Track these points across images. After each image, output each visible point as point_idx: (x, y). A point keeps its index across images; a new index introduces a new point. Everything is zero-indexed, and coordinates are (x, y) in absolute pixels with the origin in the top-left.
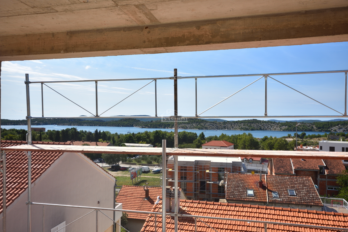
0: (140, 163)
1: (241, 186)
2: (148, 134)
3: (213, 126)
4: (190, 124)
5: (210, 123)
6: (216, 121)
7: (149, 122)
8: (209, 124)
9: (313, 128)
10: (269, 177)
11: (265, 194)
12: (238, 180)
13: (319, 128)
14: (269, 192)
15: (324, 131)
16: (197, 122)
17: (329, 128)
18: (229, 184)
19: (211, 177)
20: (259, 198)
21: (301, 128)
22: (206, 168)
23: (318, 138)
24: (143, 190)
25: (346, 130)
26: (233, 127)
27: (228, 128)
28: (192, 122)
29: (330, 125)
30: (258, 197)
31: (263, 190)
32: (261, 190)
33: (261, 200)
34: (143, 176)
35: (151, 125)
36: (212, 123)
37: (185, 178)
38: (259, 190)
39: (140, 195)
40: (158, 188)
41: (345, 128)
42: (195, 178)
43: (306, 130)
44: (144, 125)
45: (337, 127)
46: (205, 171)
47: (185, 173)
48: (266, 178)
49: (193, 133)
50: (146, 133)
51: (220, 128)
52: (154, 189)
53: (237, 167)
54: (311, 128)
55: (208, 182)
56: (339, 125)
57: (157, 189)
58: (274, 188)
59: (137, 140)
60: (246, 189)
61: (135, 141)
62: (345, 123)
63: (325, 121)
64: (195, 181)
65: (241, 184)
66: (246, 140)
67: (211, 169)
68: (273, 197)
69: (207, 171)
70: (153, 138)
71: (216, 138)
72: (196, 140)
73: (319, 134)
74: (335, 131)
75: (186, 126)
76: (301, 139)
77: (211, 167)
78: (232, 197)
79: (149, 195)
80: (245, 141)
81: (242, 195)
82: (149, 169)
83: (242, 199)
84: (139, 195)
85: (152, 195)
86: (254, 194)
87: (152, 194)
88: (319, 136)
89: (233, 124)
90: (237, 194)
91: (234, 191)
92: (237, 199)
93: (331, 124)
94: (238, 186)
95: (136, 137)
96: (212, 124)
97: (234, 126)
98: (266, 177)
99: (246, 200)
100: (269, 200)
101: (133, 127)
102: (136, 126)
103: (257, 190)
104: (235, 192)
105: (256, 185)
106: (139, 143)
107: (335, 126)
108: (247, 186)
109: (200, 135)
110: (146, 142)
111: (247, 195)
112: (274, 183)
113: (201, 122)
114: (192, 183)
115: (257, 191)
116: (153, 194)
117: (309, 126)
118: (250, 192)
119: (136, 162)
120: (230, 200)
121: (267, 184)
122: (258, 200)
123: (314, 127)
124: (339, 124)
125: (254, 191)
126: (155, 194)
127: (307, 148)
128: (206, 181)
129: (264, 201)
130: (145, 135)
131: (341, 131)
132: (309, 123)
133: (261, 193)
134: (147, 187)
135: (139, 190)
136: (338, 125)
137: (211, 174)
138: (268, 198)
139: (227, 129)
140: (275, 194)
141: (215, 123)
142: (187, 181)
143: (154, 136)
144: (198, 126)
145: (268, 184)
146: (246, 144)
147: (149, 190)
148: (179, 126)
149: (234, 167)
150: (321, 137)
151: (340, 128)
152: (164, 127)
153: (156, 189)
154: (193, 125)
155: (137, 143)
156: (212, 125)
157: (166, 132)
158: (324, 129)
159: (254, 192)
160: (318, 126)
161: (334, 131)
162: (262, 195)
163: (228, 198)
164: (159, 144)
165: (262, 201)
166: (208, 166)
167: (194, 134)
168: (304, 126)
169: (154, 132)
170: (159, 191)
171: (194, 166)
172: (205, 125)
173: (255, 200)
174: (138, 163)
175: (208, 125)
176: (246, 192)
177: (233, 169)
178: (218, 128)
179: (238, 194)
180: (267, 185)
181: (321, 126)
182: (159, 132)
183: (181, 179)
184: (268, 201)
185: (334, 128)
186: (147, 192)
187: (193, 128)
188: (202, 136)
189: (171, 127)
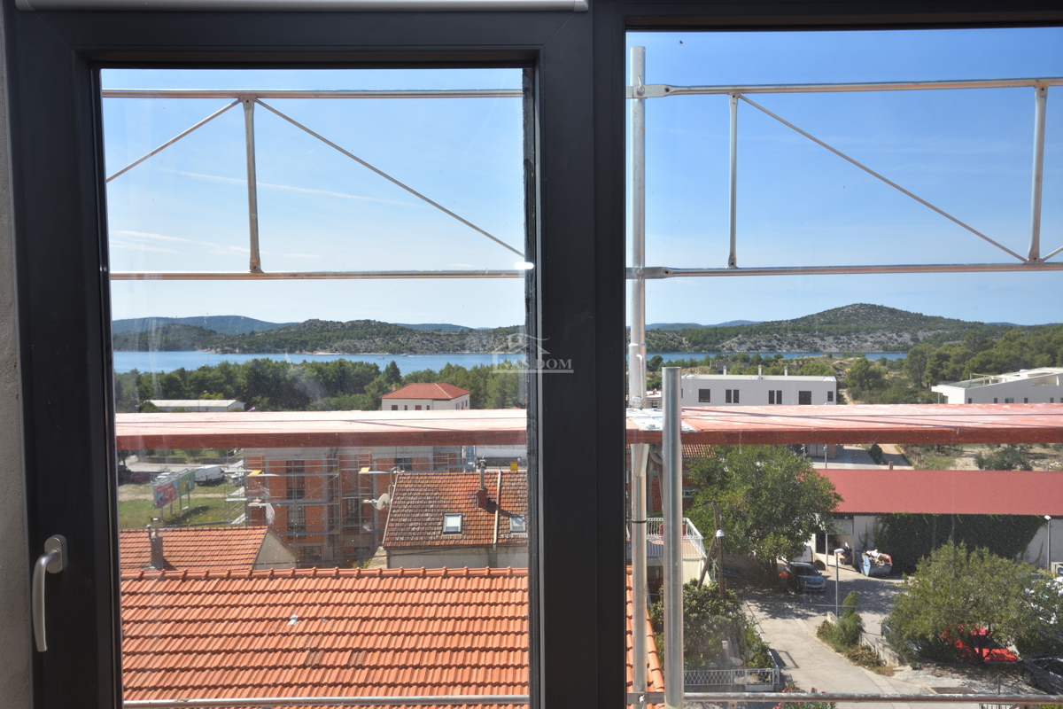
0: (197, 458)
1: (432, 506)
2: (230, 372)
3: (432, 342)
4: (366, 338)
5: (421, 335)
6: (440, 330)
7: (243, 334)
8: (419, 338)
9: (681, 343)
10: (509, 476)
11: (491, 523)
12: (425, 490)
13: (695, 343)
14: (502, 518)
15: (705, 350)
16: (387, 334)
17: (717, 342)
18: (399, 503)
19: (375, 486)
20: (474, 537)
21: (653, 344)
22: (361, 462)
23: (689, 369)
24: (148, 540)
25: (753, 347)
26: (484, 346)
27: (470, 349)
28: (373, 334)
29: (719, 336)
30: (472, 532)
31: (486, 514)
32: (482, 513)
33: (477, 542)
34: (200, 496)
35: (251, 344)
36: (428, 334)
37: (301, 494)
38: (478, 514)
39: (136, 555)
40: (196, 530)
41: (752, 343)
42: (331, 492)
43: (665, 350)
44: (228, 346)
45: (734, 339)
46: (357, 472)
47: (301, 481)
48: (499, 480)
49: (367, 365)
50: (224, 368)
51: (450, 350)
52: (181, 534)
53: (444, 454)
54: (676, 344)
55: (366, 501)
56: (740, 336)
57: (193, 533)
58: (517, 505)
59: (193, 390)
60: (442, 514)
61: (188, 391)
62: (751, 330)
63: (709, 326)
64: (331, 499)
65: (430, 502)
66: (507, 379)
67: (375, 464)
68: (511, 529)
69: (365, 470)
70: (245, 382)
71: (429, 377)
72: (371, 384)
73: (691, 360)
74: (731, 349)
75: (355, 346)
76: (651, 373)
77: (375, 458)
78: (402, 539)
79: (165, 554)
80: (504, 382)
81: (429, 531)
82: (223, 472)
83: (429, 543)
84: (131, 555)
85: (174, 554)
86: (462, 525)
87: (174, 549)
88: (693, 364)
89: (485, 337)
90: (415, 531)
91: (410, 522)
92: (413, 544)
93: (722, 333)
94: (422, 509)
95: (191, 381)
96: (428, 337)
97: (488, 342)
98: (501, 478)
99: (437, 543)
100: (498, 539)
101: (194, 350)
102: (204, 347)
103: (473, 514)
104: (411, 525)
105: (471, 501)
106: (200, 399)
107: (730, 337)
108: (446, 506)
109: (387, 370)
110: (221, 395)
111: (442, 530)
112: (519, 492)
113: (398, 333)
114: (321, 507)
115: (470, 519)
116: (179, 549)
117: (672, 340)
118: (453, 522)
119: (185, 456)
120: (396, 548)
121: (500, 495)
122: (471, 542)
123: (684, 342)
124: (739, 333)
125: (463, 517)
126: (183, 549)
127: (654, 394)
128: (360, 498)
129: (486, 542)
130: (220, 374)
131: (743, 349)
132: (674, 331)
133: (482, 523)
134: (157, 531)
135: (134, 540)
136: (736, 336)
137: (375, 479)
138: (498, 535)
139: (468, 352)
140: (517, 521)
141: (437, 335)
142: (306, 501)
143: (248, 377)
144: (388, 343)
145: (503, 496)
146: (507, 390)
147: (164, 539)
148: (336, 345)
149: (440, 454)
150: (696, 366)
151: (741, 343)
152: (291, 348)
153: (190, 533)
154: (374, 342)
155: (196, 398)
156: (427, 340)
157: (285, 365)
158: (705, 346)
159: (462, 521)
160: (694, 339)
161: (727, 349)
162: (484, 527)
163: (389, 544)
164: (263, 398)
165: (481, 542)
166: (367, 456)
167: (372, 368)
168: (660, 339)
169: (247, 363)
170: (197, 539)
171: (324, 459)
172: (408, 341)
173: (462, 542)
174: (192, 458)
175: (418, 342)
176: (443, 521)
177: (434, 460)
178: (443, 349)
179: (418, 529)
180: (500, 499)
181: (700, 338)
182: (265, 363)
183: (288, 498)
184: (495, 542)
185: (728, 343)
186: (157, 545)
187: (376, 350)
188: (393, 372)
189: (313, 350)
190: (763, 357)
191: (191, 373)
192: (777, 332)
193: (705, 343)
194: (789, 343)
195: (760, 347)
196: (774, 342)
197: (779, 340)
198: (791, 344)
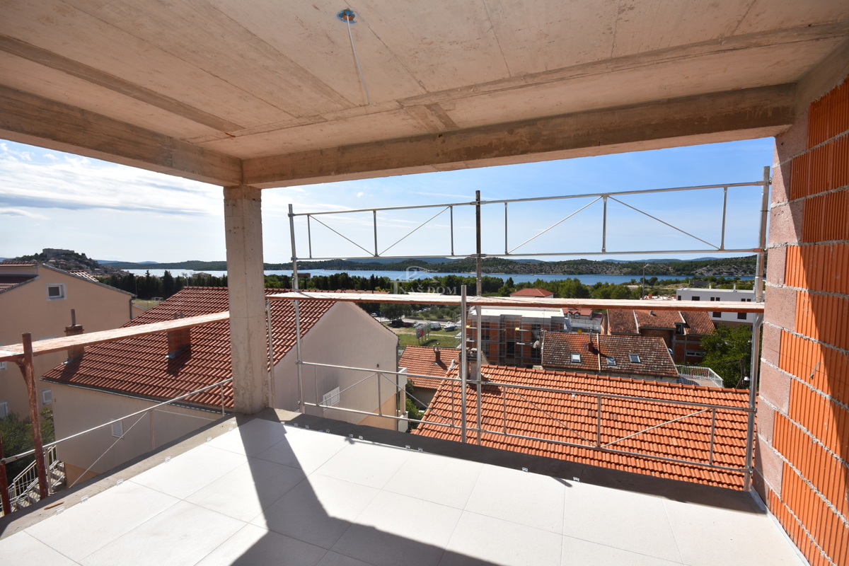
0: (428, 318)
1: (564, 349)
3: (526, 268)
4: (494, 266)
7: (439, 264)
8: (519, 266)
9: (668, 270)
10: (603, 336)
11: (596, 359)
12: (559, 340)
13: (678, 270)
14: (602, 358)
15: (684, 274)
16: (504, 264)
17: (693, 270)
18: (547, 346)
19: (522, 336)
20: (588, 365)
21: (651, 270)
22: (516, 325)
23: (675, 285)
24: (433, 352)
25: (718, 273)
26: (552, 270)
27: (545, 272)
28: (497, 264)
29: (694, 266)
30: (587, 363)
31: (593, 355)
32: (591, 354)
33: (590, 368)
34: (433, 335)
35: (442, 268)
36: (524, 264)
37: (489, 337)
38: (588, 354)
39: (429, 358)
41: (717, 271)
42: (501, 338)
43: (658, 274)
44: (432, 269)
45: (704, 268)
46: (514, 329)
47: (489, 332)
48: (598, 338)
49: (498, 279)
50: (436, 279)
51: (534, 272)
52: (446, 351)
53: (557, 325)
54: (665, 271)
55: (518, 343)
56: (708, 266)
57: (451, 351)
58: (609, 351)
60: (570, 353)
63: (687, 261)
64: (501, 341)
66: (571, 287)
67: (522, 326)
68: (608, 364)
69: (517, 329)
71: (529, 286)
72: (502, 287)
74: (702, 274)
75: (490, 269)
76: (651, 286)
77: (522, 323)
78: (551, 363)
79: (441, 359)
80: (569, 288)
81: (564, 360)
82: (440, 325)
83: (565, 366)
85: (445, 359)
86: (581, 359)
87: (445, 357)
88: (677, 282)
89: (553, 266)
90: (557, 360)
92: (557, 366)
93: (696, 265)
94: (559, 349)
99: (569, 367)
100: (601, 368)
103: (586, 354)
104: (554, 356)
105: (584, 348)
107: (701, 267)
108: (571, 349)
109: (508, 281)
111: (571, 361)
112: (609, 345)
114: (497, 344)
115: (585, 356)
117: (662, 268)
118: (576, 357)
119: (423, 317)
120: (549, 367)
121: (599, 346)
122: (587, 368)
123: (670, 270)
125: (581, 355)
126: (448, 357)
127: (658, 298)
128: (515, 341)
129: (595, 369)
131: (711, 274)
132: (664, 264)
133: (591, 359)
134: (438, 349)
135: (428, 351)
136: (706, 266)
137: (522, 333)
138: (601, 366)
140: (611, 360)
141: (528, 265)
144: (504, 269)
147: (440, 352)
148: (482, 269)
149: (554, 324)
150: (680, 283)
151: (709, 271)
152: (459, 271)
153: (449, 351)
154: (498, 268)
157: (461, 278)
158: (684, 272)
159: (581, 357)
160: (677, 268)
161: (699, 274)
162: (593, 361)
163: (545, 365)
165: (592, 368)
166: (518, 322)
167: (500, 280)
168: (655, 268)
169: (446, 277)
170: (453, 353)
171: (499, 322)
173: (582, 367)
174: (426, 318)
175: (519, 268)
176: (570, 356)
177: (552, 326)
180: (600, 348)
181: (681, 267)
183: (484, 339)
185: (700, 271)
186: (438, 354)
187: (498, 272)
188: (510, 282)
189: (469, 271)
190: (726, 279)
191: (422, 281)
192: (735, 264)
193: (684, 270)
194: (743, 271)
195: (722, 273)
196: (733, 270)
197: (736, 269)
198: (745, 272)
